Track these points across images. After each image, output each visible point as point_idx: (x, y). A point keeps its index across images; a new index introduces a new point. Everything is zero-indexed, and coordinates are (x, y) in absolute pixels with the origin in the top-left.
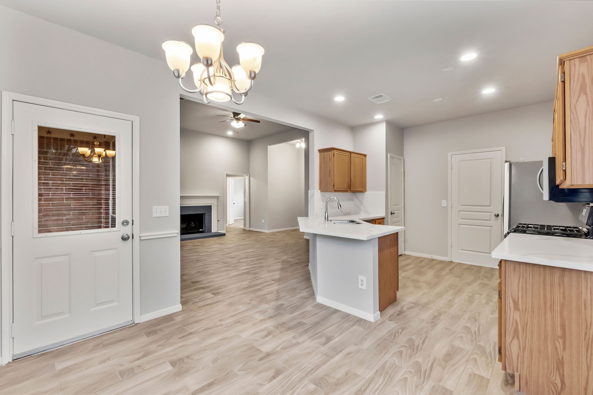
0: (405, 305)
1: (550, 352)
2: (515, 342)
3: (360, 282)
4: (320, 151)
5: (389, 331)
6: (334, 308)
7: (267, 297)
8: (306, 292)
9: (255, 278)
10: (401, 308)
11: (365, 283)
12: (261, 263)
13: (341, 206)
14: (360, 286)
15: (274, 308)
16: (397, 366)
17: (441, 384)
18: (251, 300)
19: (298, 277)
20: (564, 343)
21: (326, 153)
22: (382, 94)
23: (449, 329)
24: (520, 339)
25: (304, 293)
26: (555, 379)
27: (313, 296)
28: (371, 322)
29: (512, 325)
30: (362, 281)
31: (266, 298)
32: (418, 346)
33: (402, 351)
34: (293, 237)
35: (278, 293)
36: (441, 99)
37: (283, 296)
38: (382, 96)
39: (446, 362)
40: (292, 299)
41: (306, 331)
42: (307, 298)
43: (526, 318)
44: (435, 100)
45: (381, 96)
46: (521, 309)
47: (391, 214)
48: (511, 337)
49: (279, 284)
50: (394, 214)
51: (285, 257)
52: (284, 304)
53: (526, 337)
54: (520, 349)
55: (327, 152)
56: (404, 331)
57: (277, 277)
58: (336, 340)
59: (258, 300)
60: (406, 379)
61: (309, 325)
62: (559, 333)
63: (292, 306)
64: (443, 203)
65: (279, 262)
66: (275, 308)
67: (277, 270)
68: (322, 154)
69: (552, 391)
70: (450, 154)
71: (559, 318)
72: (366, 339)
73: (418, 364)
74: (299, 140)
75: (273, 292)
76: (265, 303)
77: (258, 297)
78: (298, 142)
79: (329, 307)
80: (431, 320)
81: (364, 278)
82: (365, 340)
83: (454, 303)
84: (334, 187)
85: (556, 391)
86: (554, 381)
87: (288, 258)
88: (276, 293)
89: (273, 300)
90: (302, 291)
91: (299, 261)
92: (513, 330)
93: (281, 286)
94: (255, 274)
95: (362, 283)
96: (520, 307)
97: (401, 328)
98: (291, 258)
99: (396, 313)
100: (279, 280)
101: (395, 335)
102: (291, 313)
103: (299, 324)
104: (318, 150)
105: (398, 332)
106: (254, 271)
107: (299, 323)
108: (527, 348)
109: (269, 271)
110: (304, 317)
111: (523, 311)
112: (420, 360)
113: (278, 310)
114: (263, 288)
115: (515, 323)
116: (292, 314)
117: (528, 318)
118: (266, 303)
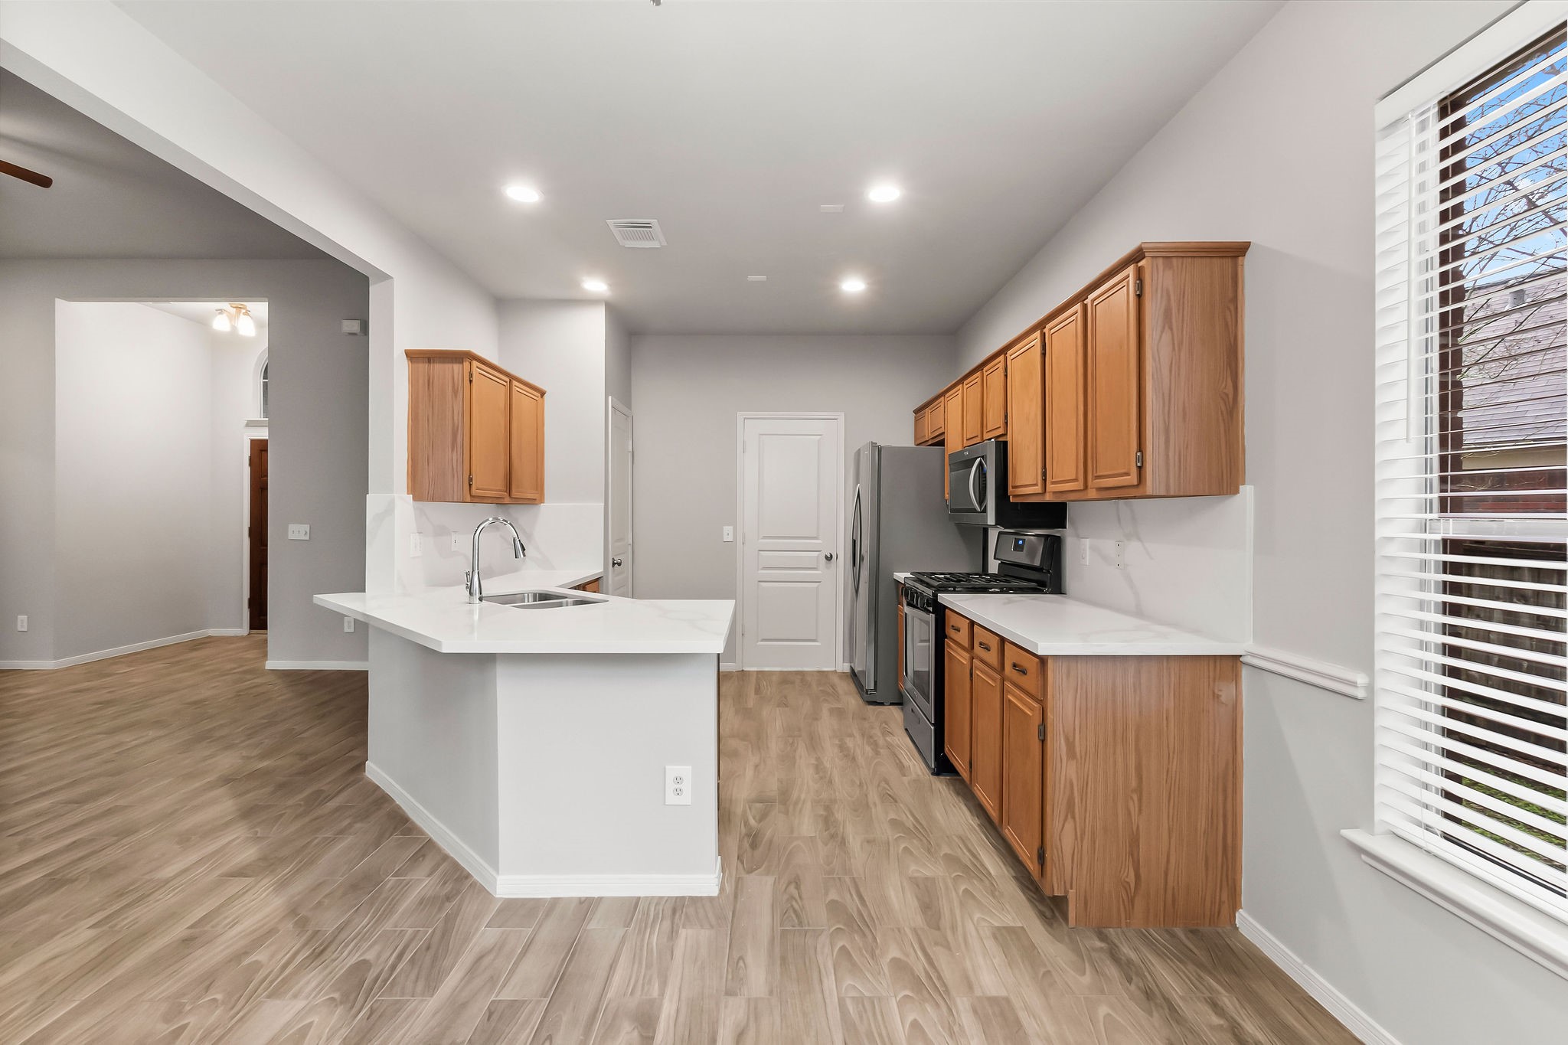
0: (744, 812)
1: (1120, 822)
2: (1069, 826)
3: (671, 786)
4: (413, 356)
5: (773, 906)
6: (570, 899)
7: (256, 962)
8: (429, 876)
9: (120, 894)
10: (745, 826)
11: (687, 786)
12: (109, 812)
13: (523, 549)
14: (671, 799)
15: (332, 999)
16: (871, 1000)
17: (978, 993)
18: (175, 1010)
19: (350, 825)
20: (1140, 800)
21: (438, 368)
22: (654, 222)
23: (874, 841)
24: (1077, 816)
25: (423, 883)
26: (1127, 877)
27: (468, 883)
28: (711, 899)
29: (1064, 793)
30: (678, 780)
31: (257, 966)
32: (859, 912)
33: (843, 948)
34: (207, 672)
35: (302, 923)
36: (763, 278)
37: (341, 929)
38: (650, 227)
39: (938, 928)
40: (388, 926)
41: (544, 1034)
42: (448, 898)
43: (1086, 770)
44: (751, 278)
45: (648, 226)
46: (1079, 757)
47: (614, 564)
48: (1062, 818)
49: (282, 885)
50: (619, 564)
51: (228, 761)
52: (365, 962)
53: (1086, 810)
54: (1076, 839)
55: (444, 362)
56: (802, 886)
57: (248, 854)
58: (668, 1009)
59: (219, 997)
60: (915, 1024)
61: (538, 1002)
62: (1134, 783)
63: (408, 956)
64: (725, 533)
65: (211, 786)
66: (336, 995)
67: (227, 825)
68: (423, 367)
69: (1123, 900)
70: (741, 415)
71: (1134, 754)
72: (741, 958)
73: (898, 965)
74: (225, 305)
75: (272, 932)
76: (269, 997)
77: (208, 981)
78: (221, 311)
79: (555, 901)
80: (826, 831)
81: (685, 771)
82: (741, 964)
83: (829, 772)
84: (470, 485)
85: (1128, 895)
86: (1126, 880)
87: (248, 758)
88: (290, 926)
89: (302, 966)
90: (408, 878)
91: (305, 763)
92: (1065, 801)
93: (299, 886)
94: (103, 874)
95: (678, 786)
96: (1078, 750)
97: (789, 883)
98: (263, 757)
99: (746, 844)
100: (266, 864)
101: (795, 911)
102: (431, 987)
103: (495, 1017)
104: (405, 350)
105: (792, 897)
106: (91, 864)
107: (490, 1014)
108: (1087, 833)
109: (185, 840)
110: (493, 980)
111: (1081, 757)
112: (894, 952)
113: (361, 999)
114: (208, 928)
115: (1068, 785)
116: (435, 988)
117: (1088, 771)
118: (274, 994)
